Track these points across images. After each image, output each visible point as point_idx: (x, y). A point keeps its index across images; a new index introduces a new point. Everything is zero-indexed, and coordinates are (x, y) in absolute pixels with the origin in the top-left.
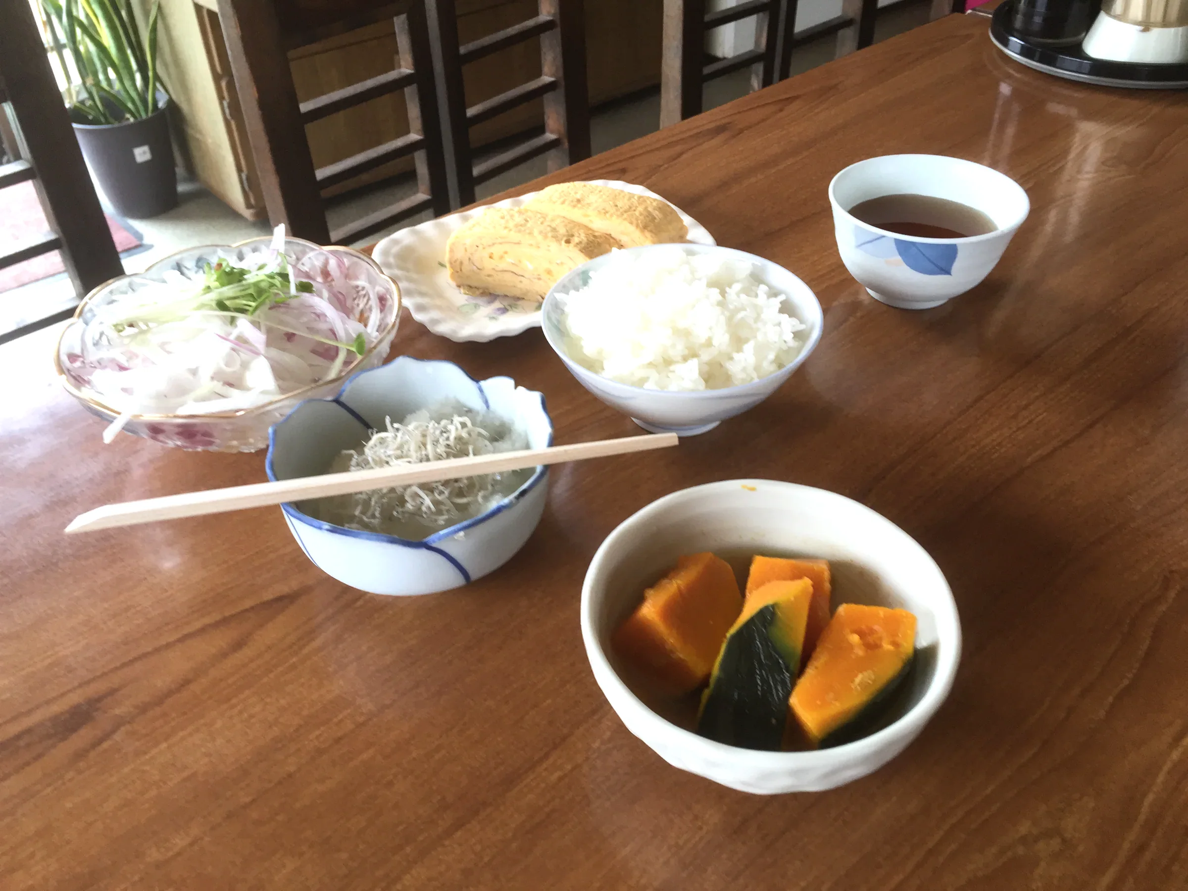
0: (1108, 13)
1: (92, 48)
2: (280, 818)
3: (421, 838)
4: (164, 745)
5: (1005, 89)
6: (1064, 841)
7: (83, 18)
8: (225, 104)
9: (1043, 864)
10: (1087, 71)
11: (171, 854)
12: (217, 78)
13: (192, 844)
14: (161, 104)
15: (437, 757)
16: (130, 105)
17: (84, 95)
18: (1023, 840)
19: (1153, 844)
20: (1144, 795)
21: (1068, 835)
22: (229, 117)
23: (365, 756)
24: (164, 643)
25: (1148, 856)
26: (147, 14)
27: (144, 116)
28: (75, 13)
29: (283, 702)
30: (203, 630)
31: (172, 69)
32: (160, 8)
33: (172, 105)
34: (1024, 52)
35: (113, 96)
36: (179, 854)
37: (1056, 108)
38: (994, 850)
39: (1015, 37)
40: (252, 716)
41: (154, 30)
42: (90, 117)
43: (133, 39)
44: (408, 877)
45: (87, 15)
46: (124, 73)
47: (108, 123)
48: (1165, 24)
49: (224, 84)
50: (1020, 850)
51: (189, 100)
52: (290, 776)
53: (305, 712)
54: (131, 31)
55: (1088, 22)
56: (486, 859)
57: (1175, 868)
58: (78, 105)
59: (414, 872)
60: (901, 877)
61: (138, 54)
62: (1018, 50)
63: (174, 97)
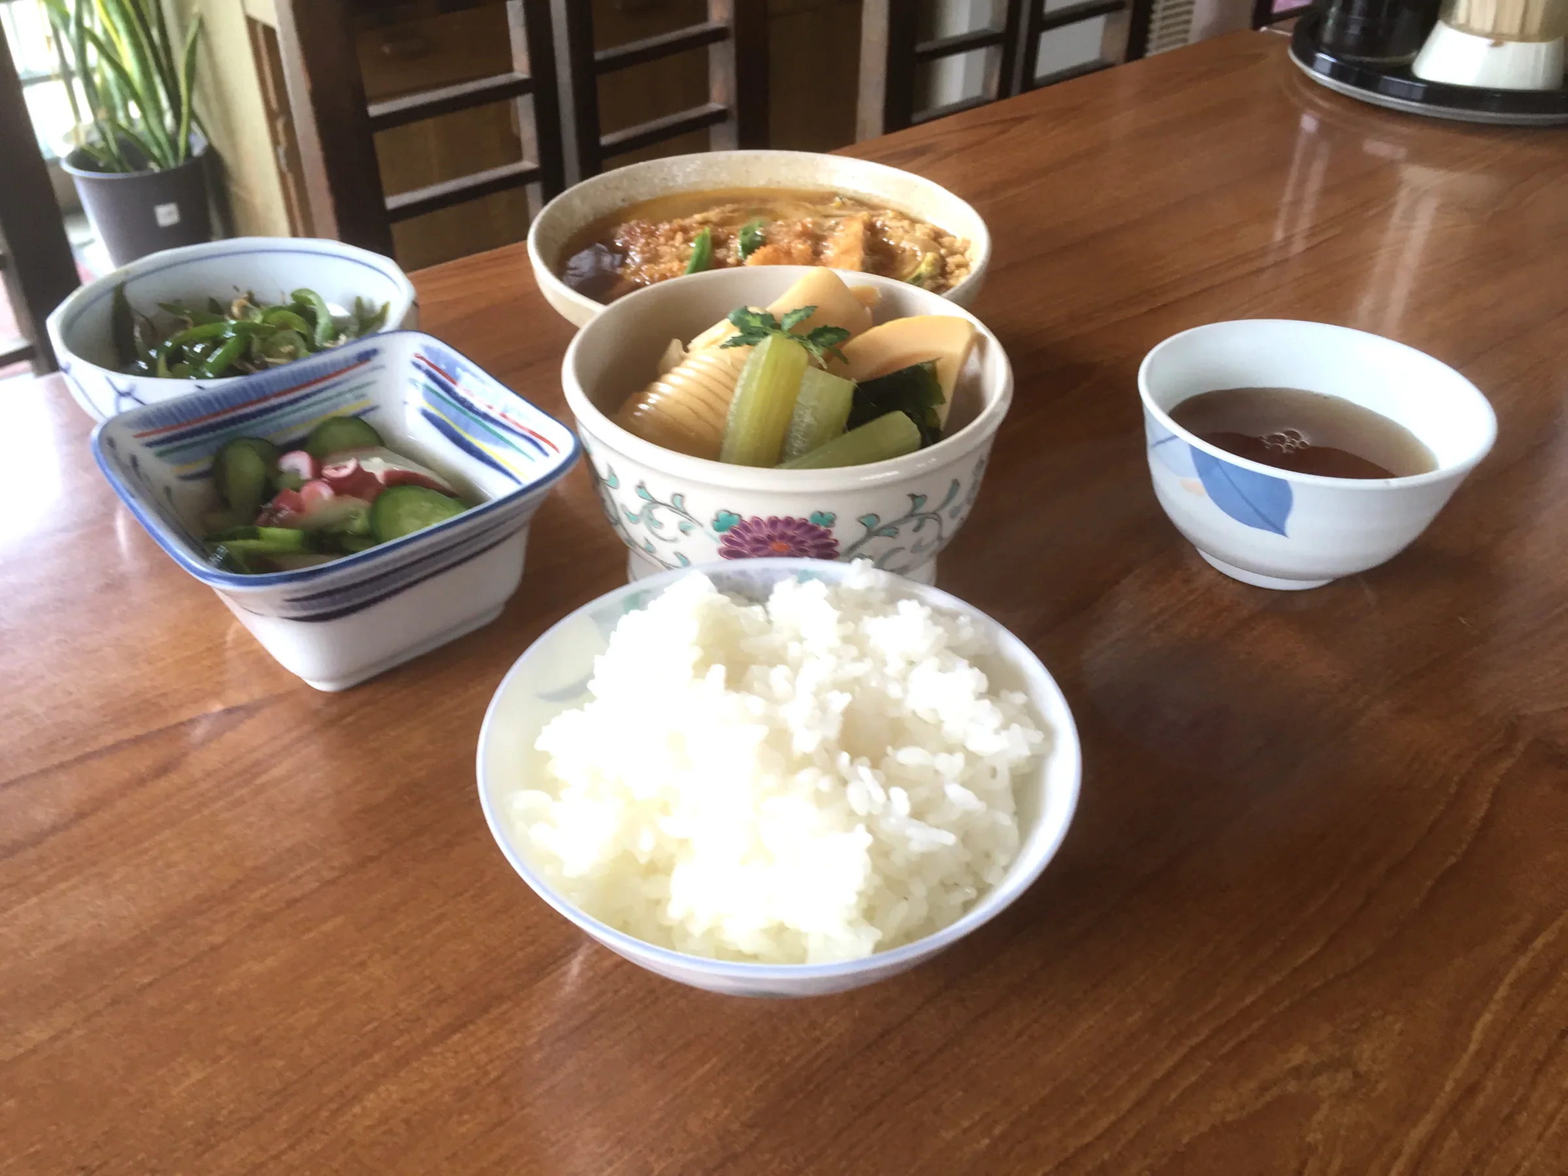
0: (1448, 22)
1: (110, 74)
2: (190, 1007)
3: (397, 1043)
4: (34, 900)
5: (1309, 123)
6: (1356, 1075)
7: (99, 32)
8: (281, 151)
9: (1325, 1108)
10: (1419, 97)
11: (21, 1050)
12: (271, 116)
13: (54, 1039)
14: (197, 151)
15: (438, 929)
16: (156, 151)
17: (95, 136)
18: (1296, 1072)
19: (1490, 1085)
20: (1478, 1016)
21: (1362, 1068)
22: (285, 169)
23: (328, 927)
24: (56, 762)
25: (1480, 1100)
26: (183, 29)
27: (172, 164)
28: (87, 23)
29: (218, 848)
30: (115, 748)
31: (214, 105)
32: (201, 24)
33: (212, 155)
34: (1336, 72)
35: (133, 136)
36: (34, 1051)
37: (1377, 148)
38: (1252, 1085)
39: (1323, 52)
40: (169, 866)
41: (192, 52)
42: (101, 164)
43: (164, 61)
44: (372, 1096)
45: (106, 31)
46: (149, 105)
47: (124, 170)
48: (1523, 37)
49: (280, 125)
50: (1292, 1087)
51: (234, 146)
52: (214, 948)
53: (249, 863)
54: (162, 54)
55: (1420, 36)
56: (493, 1075)
57: (1522, 1119)
58: (86, 148)
59: (382, 1088)
60: (1113, 1117)
61: (170, 84)
62: (1327, 68)
63: (216, 143)
